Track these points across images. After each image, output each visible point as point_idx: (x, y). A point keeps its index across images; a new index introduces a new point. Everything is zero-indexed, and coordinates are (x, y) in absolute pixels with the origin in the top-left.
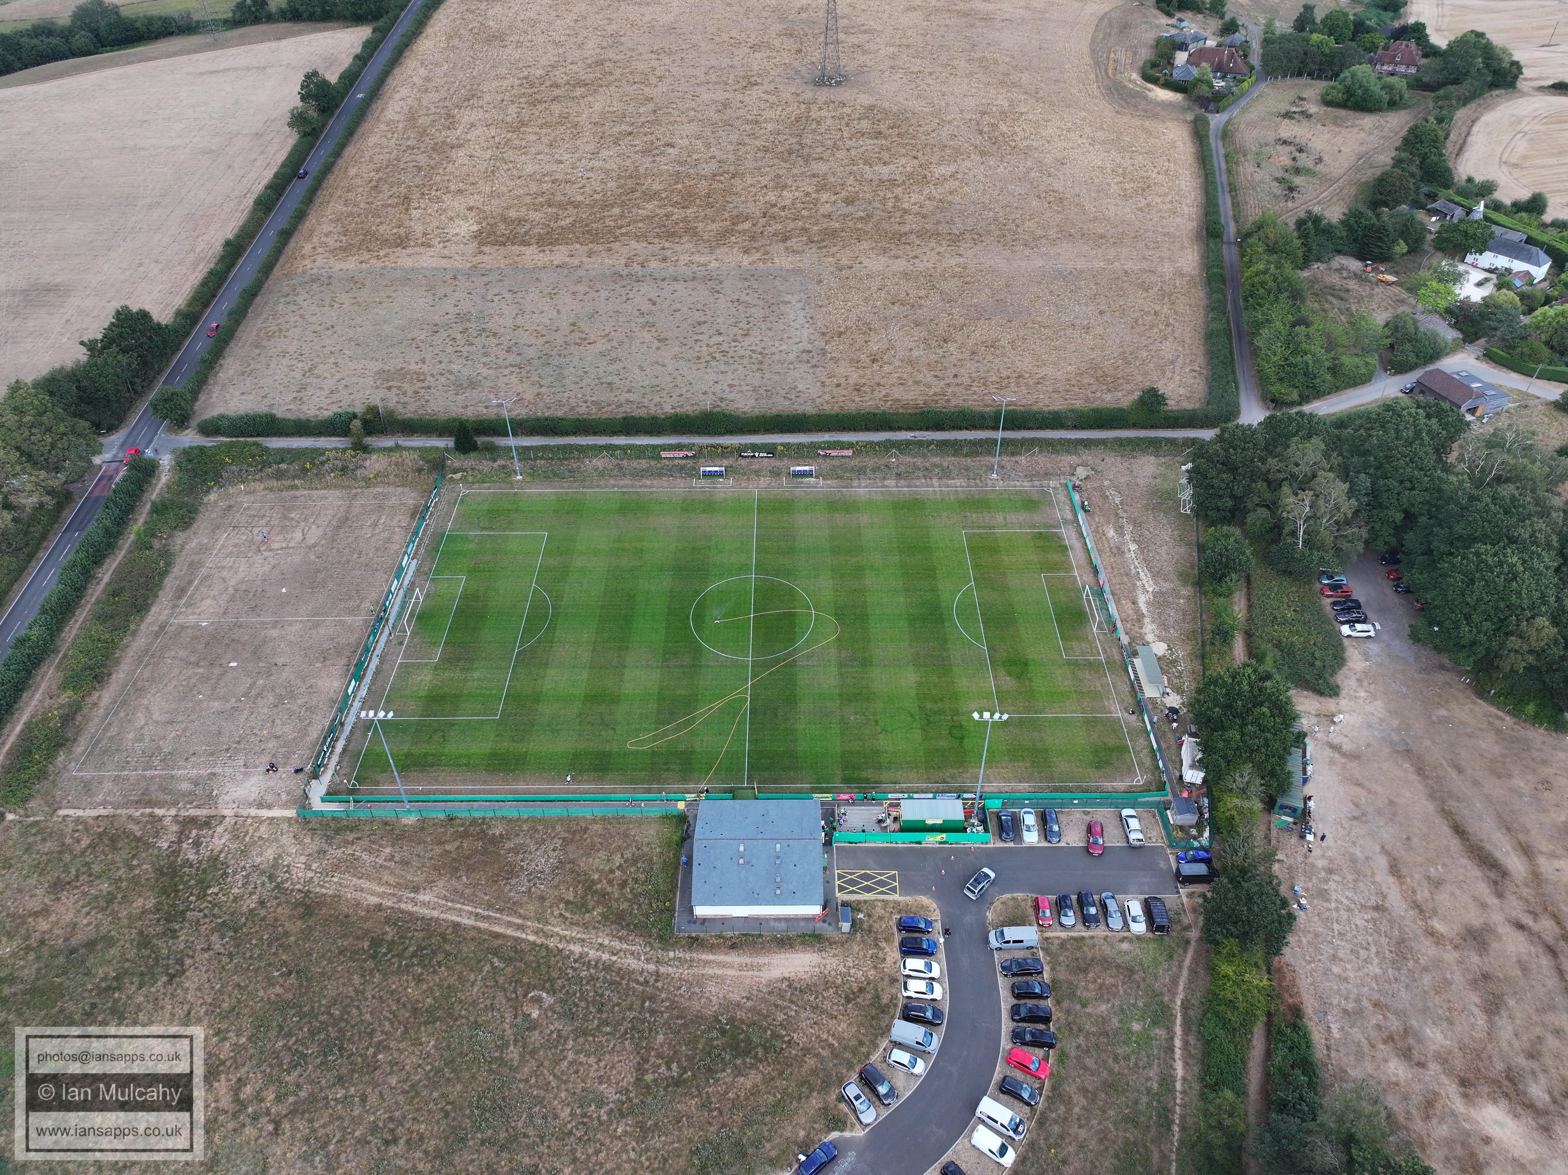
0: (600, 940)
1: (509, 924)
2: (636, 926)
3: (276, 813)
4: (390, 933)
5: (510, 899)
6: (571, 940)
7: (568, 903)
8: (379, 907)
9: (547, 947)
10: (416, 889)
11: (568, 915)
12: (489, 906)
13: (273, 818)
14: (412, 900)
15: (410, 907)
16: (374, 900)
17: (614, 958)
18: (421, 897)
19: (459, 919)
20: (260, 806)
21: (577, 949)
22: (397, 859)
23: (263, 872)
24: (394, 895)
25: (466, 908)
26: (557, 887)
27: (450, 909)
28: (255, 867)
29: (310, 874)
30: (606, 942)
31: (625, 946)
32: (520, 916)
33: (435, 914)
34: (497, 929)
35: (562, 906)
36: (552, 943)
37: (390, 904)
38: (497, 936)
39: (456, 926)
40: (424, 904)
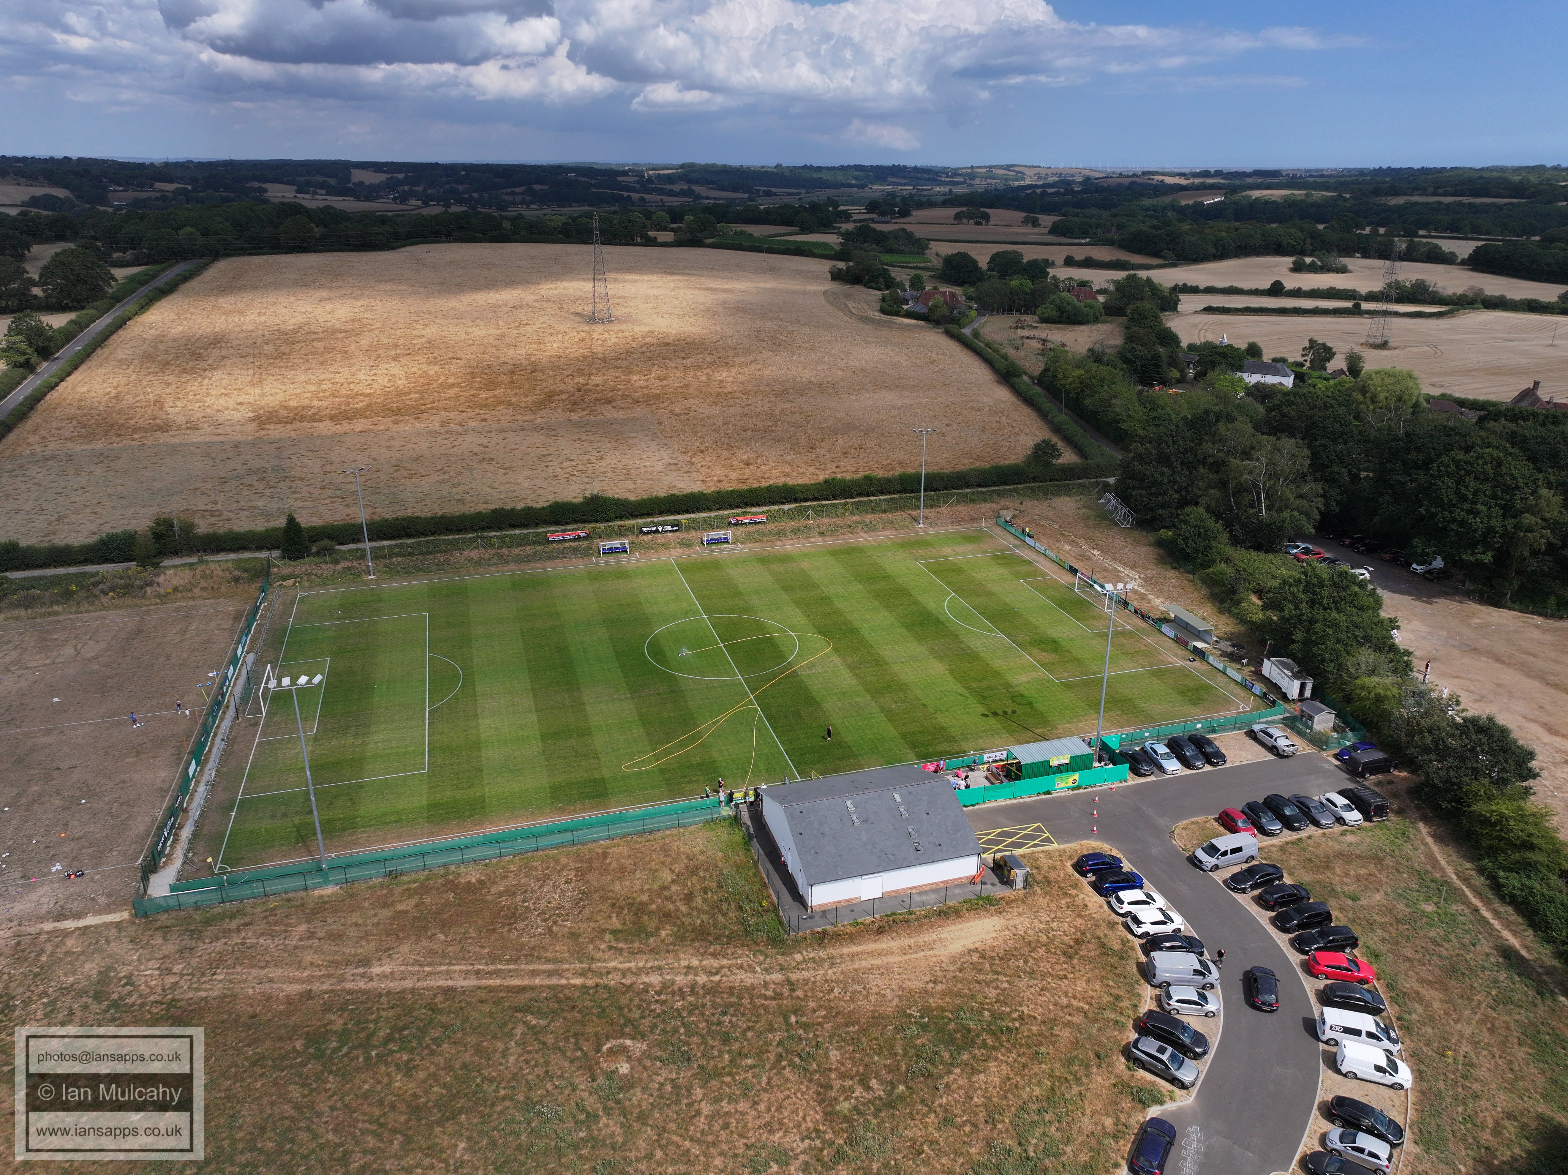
0: (684, 963)
1: (534, 973)
2: (729, 937)
3: (91, 920)
4: (338, 1022)
5: (523, 945)
6: (639, 972)
7: (614, 932)
8: (308, 995)
9: (606, 987)
10: (366, 962)
11: (621, 945)
12: (493, 959)
13: (86, 928)
14: (363, 976)
15: (362, 985)
16: (294, 989)
17: (717, 978)
18: (376, 970)
19: (450, 983)
20: (61, 916)
21: (655, 979)
22: (321, 933)
23: (83, 992)
24: (329, 976)
25: (457, 968)
26: (589, 919)
27: (430, 974)
28: (64, 990)
29: (171, 980)
30: (695, 962)
31: (725, 962)
32: (548, 961)
33: (408, 984)
34: (517, 982)
35: (608, 937)
36: (612, 981)
37: (325, 987)
38: (522, 989)
39: (448, 992)
40: (383, 976)
